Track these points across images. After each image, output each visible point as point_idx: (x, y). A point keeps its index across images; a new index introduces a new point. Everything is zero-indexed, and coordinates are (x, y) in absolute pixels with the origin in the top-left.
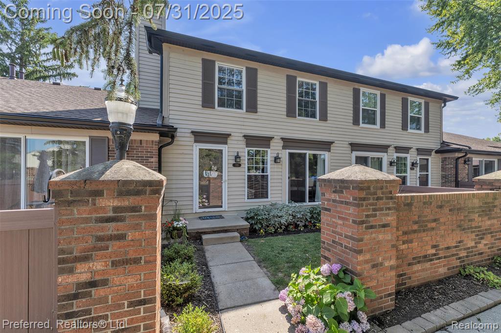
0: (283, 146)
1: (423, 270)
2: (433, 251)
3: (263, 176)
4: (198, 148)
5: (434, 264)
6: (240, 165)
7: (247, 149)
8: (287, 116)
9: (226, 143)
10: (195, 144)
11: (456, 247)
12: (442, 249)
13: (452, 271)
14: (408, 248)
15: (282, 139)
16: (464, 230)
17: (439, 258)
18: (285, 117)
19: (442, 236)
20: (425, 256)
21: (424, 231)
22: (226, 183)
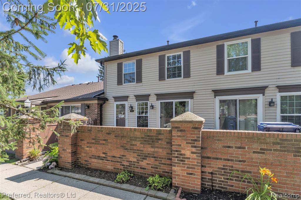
0: (157, 99)
1: (98, 163)
2: (104, 156)
3: (146, 117)
4: (116, 104)
5: (104, 162)
6: (133, 111)
7: (136, 103)
8: (159, 80)
9: (127, 100)
10: (115, 102)
11: (120, 158)
12: (110, 156)
13: (117, 171)
14: (89, 150)
15: (156, 95)
16: (126, 149)
17: (108, 160)
18: (158, 81)
19: (109, 149)
20: (99, 157)
21: (98, 144)
22: (127, 120)
